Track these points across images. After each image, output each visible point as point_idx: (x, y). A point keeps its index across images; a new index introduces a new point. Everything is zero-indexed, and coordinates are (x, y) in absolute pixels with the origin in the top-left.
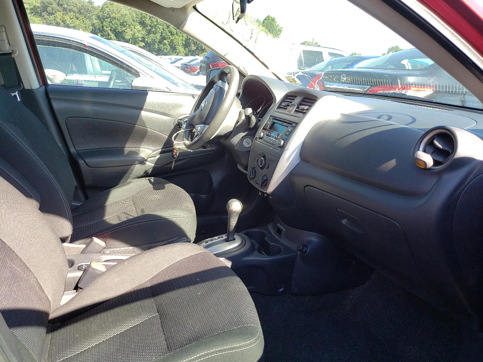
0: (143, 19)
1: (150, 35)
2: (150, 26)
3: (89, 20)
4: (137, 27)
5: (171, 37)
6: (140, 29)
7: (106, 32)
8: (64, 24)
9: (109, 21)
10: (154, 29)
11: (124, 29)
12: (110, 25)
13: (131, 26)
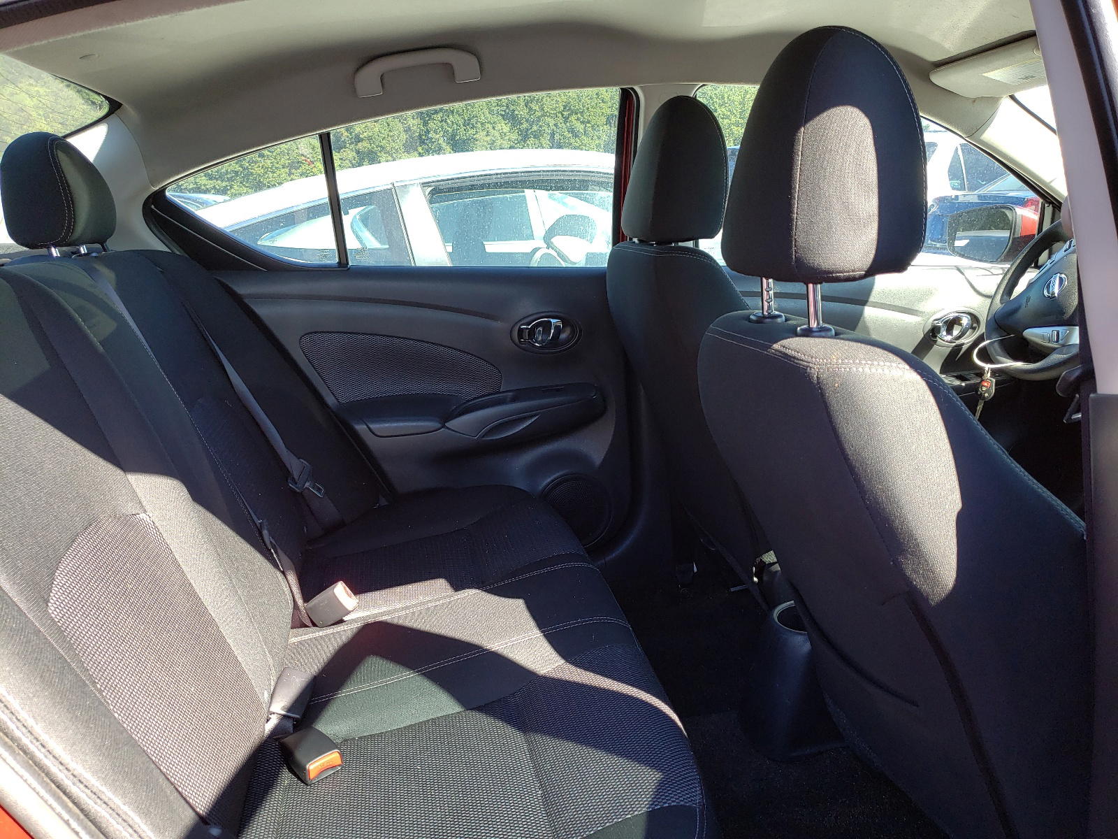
0: (512, 108)
1: (528, 142)
2: (527, 121)
3: (400, 121)
4: (499, 125)
5: (572, 141)
6: (506, 129)
7: (433, 142)
8: (351, 134)
9: (440, 119)
10: (535, 128)
11: (472, 131)
12: (442, 127)
13: (487, 125)
